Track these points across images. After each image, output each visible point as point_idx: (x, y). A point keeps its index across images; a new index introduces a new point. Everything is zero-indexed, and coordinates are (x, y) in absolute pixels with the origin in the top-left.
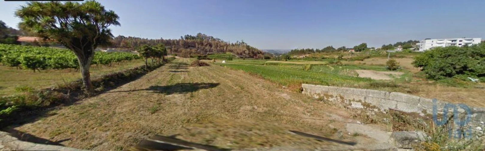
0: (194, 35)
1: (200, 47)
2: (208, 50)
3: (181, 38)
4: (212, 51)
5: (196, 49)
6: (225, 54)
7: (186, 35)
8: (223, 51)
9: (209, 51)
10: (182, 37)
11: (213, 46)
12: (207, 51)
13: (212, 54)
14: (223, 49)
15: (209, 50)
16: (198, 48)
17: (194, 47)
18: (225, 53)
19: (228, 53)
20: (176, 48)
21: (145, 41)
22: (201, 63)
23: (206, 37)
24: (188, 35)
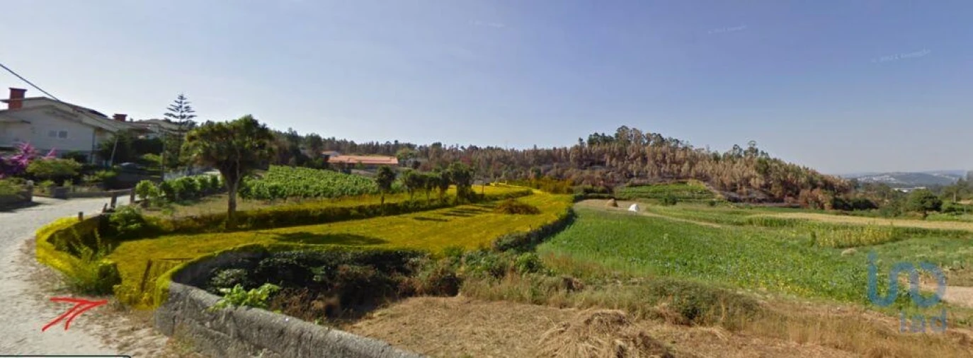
0: (611, 132)
1: (614, 165)
2: (635, 174)
3: (578, 143)
4: (645, 177)
5: (604, 170)
6: (681, 187)
7: (593, 134)
8: (678, 178)
9: (637, 176)
10: (581, 140)
11: (651, 162)
12: (632, 176)
13: (641, 185)
14: (679, 171)
15: (638, 172)
16: (611, 166)
17: (602, 164)
18: (684, 183)
19: (692, 183)
20: (559, 169)
21: (507, 155)
22: (516, 207)
23: (639, 136)
24: (596, 134)
